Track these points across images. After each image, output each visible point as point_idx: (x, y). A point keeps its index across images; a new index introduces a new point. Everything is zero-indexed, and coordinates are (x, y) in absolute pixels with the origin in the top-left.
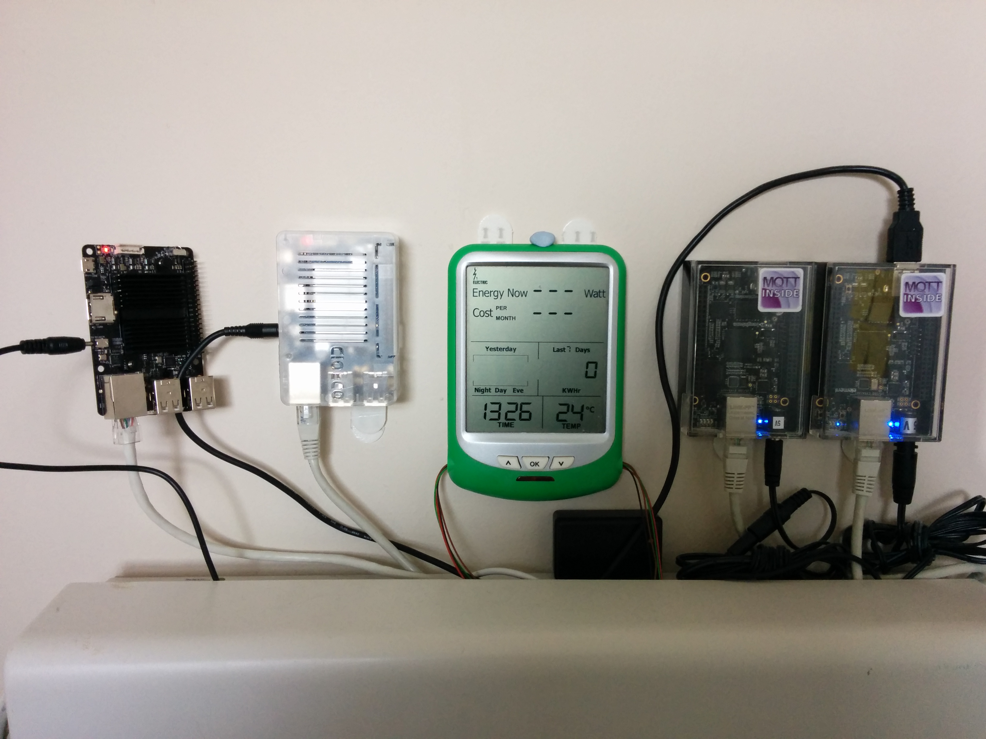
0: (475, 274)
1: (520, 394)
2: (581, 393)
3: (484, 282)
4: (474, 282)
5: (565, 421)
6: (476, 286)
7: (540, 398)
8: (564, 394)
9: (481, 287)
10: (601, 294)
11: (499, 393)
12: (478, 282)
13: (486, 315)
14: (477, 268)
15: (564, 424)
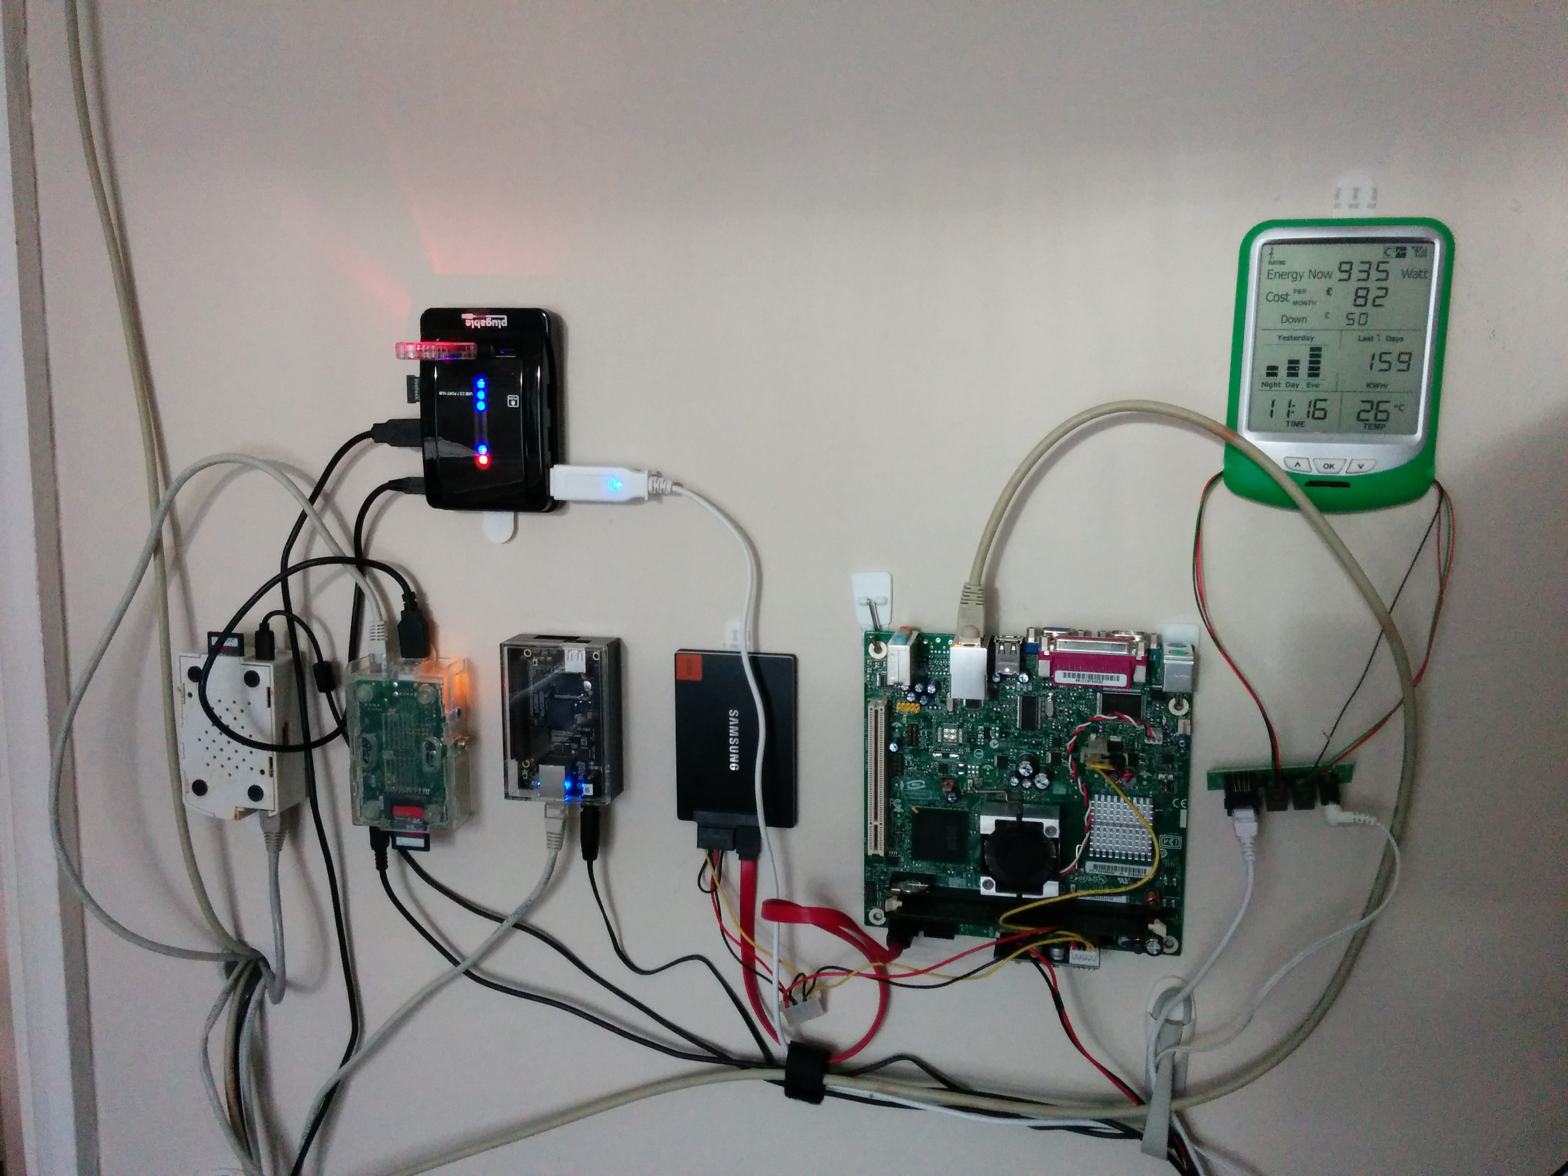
0: (1271, 254)
1: (1314, 389)
2: (1390, 388)
3: (1282, 263)
4: (1270, 263)
5: (1367, 420)
6: (1271, 267)
7: (1338, 395)
8: (1369, 389)
9: (1278, 268)
10: (1423, 274)
11: (1290, 388)
12: (1274, 263)
13: (1281, 299)
14: (1274, 246)
15: (1365, 424)
